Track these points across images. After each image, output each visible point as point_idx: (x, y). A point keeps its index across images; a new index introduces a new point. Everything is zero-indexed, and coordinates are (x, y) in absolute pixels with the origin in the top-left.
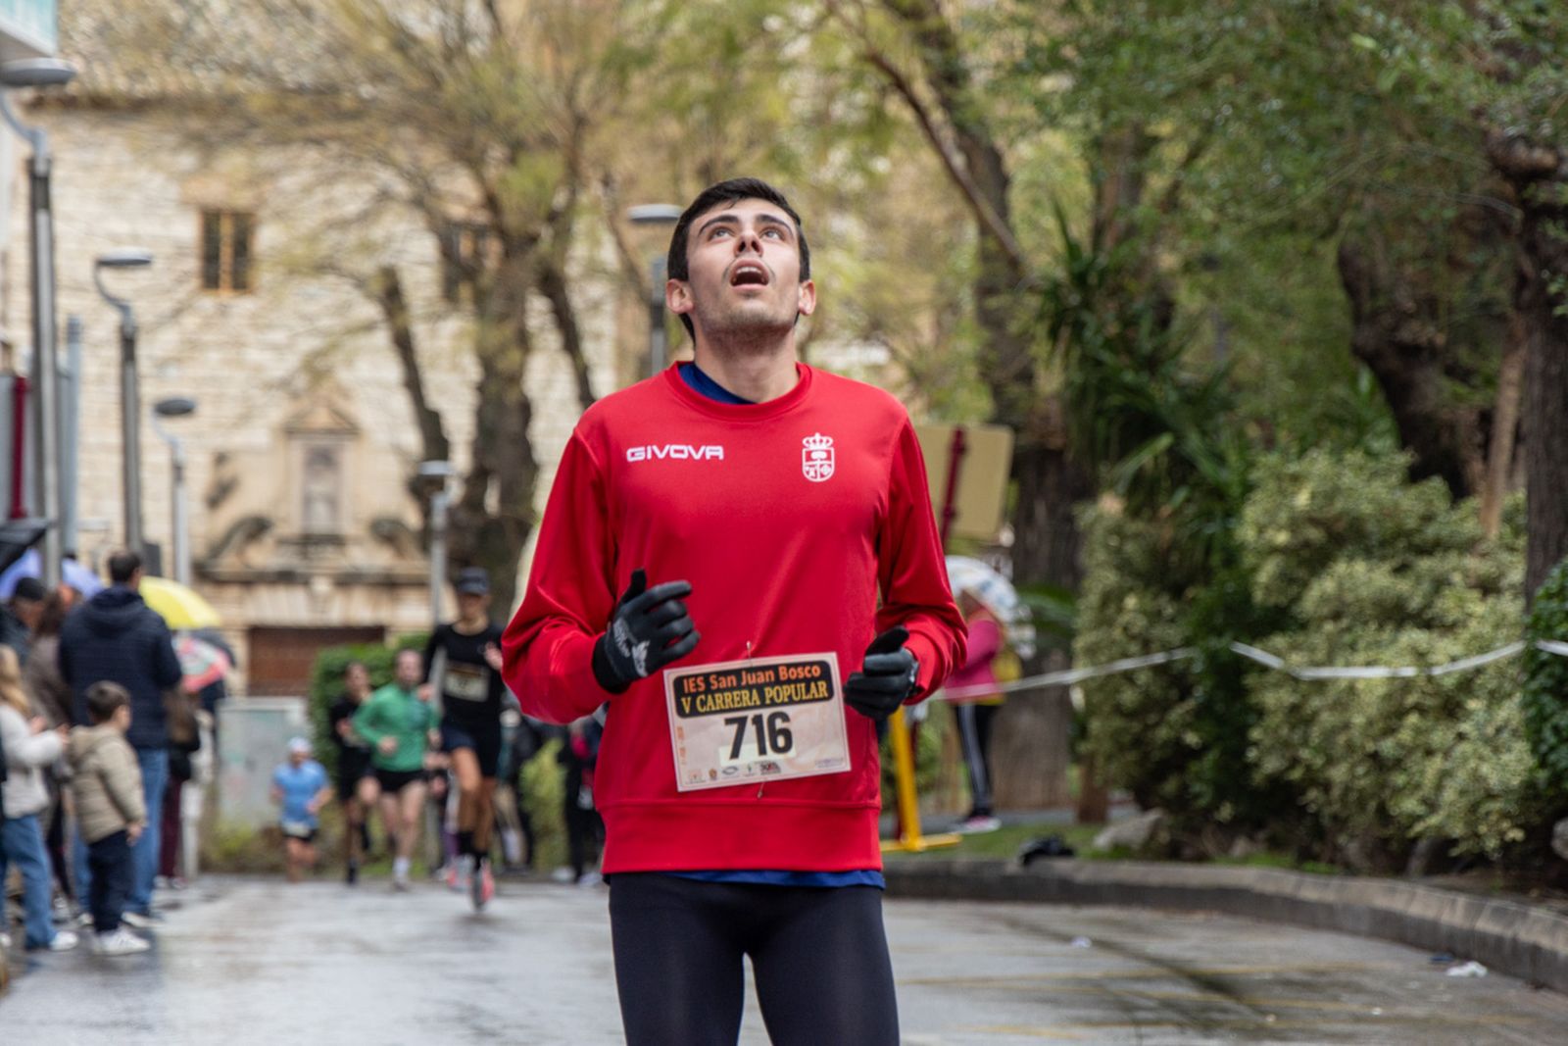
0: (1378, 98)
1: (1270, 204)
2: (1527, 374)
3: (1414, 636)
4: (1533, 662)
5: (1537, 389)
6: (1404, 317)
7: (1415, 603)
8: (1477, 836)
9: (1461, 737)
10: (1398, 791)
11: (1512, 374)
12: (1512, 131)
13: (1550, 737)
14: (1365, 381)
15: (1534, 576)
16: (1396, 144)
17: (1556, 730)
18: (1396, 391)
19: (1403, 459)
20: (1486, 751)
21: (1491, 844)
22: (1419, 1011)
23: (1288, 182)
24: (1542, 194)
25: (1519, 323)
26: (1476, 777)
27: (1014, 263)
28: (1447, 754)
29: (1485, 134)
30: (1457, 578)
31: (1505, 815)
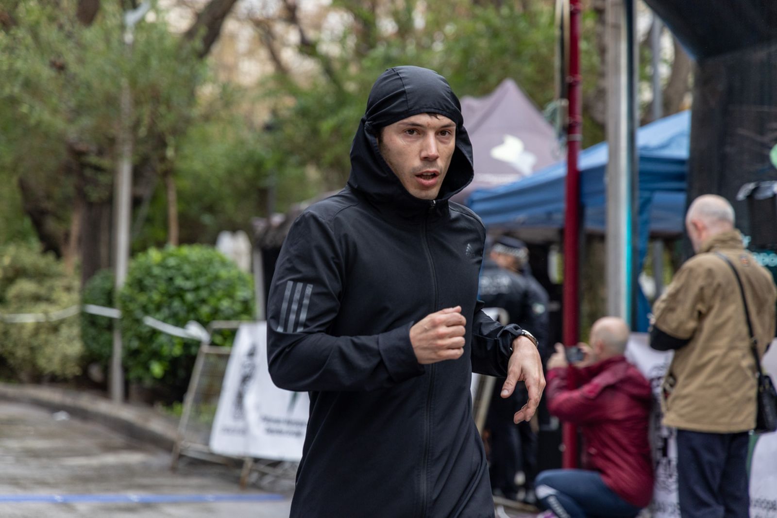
0: (29, 128)
2: (81, 220)
6: (40, 199)
7: (44, 294)
8: (65, 373)
10: (39, 357)
11: (76, 220)
15: (84, 285)
18: (38, 225)
21: (69, 375)
22: (45, 429)
26: (64, 353)
30: (58, 287)
31: (74, 366)
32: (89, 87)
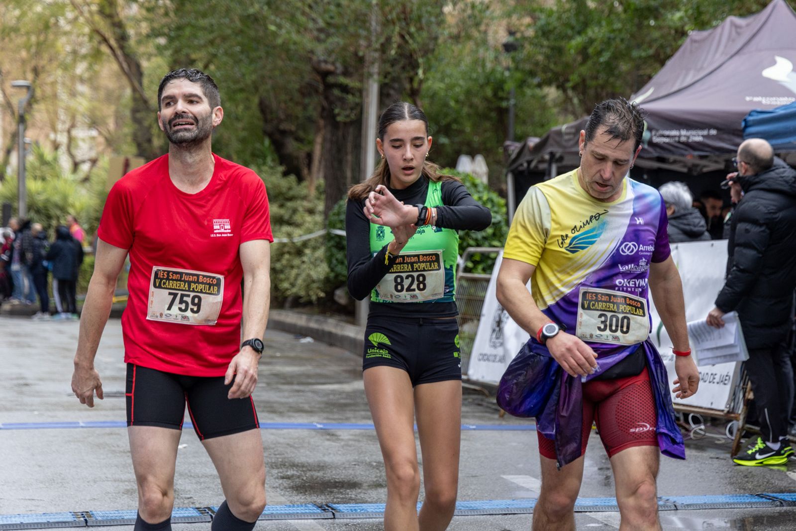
0: (274, 47)
1: (236, 82)
2: (324, 140)
3: (286, 229)
4: (329, 237)
5: (328, 145)
6: (280, 121)
7: (286, 217)
8: (309, 295)
9: (303, 262)
10: (281, 281)
11: (319, 140)
12: (322, 58)
13: (334, 262)
14: (267, 142)
15: (328, 209)
16: (280, 63)
17: (337, 260)
18: (278, 146)
19: (281, 169)
20: (311, 266)
21: (314, 298)
22: (292, 354)
23: (243, 75)
24: (331, 79)
25: (322, 122)
26: (309, 276)
27: (145, 102)
28: (298, 267)
29: (310, 59)
30: (301, 209)
31: (318, 288)
32: (338, 5)
